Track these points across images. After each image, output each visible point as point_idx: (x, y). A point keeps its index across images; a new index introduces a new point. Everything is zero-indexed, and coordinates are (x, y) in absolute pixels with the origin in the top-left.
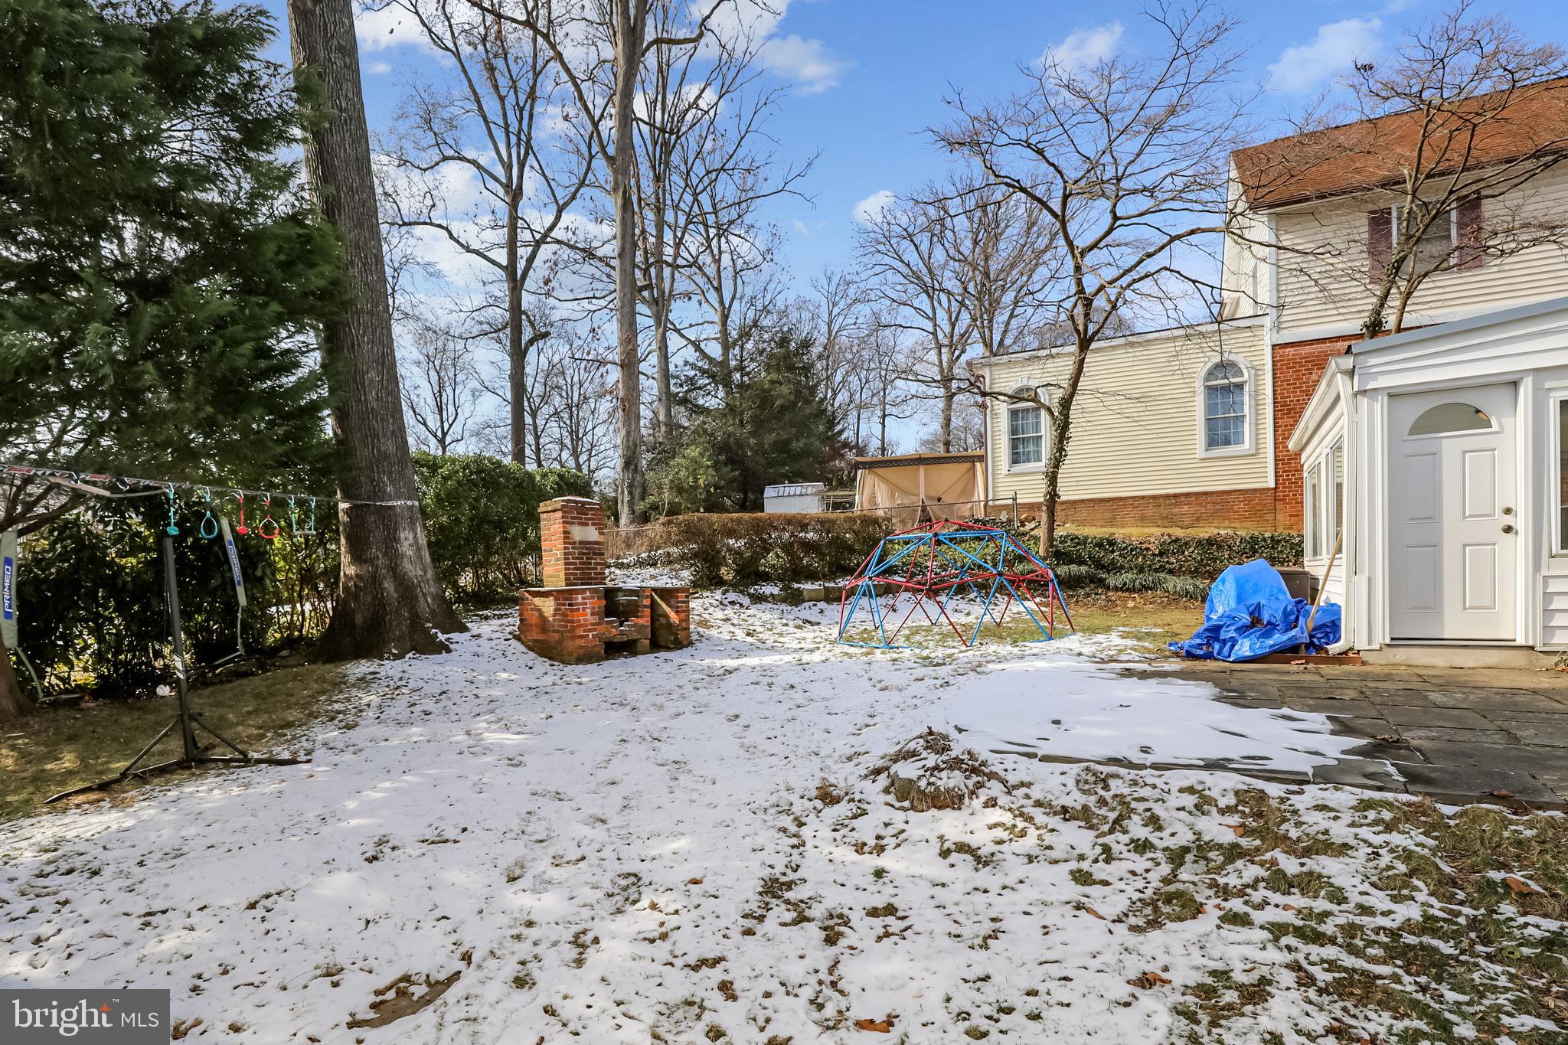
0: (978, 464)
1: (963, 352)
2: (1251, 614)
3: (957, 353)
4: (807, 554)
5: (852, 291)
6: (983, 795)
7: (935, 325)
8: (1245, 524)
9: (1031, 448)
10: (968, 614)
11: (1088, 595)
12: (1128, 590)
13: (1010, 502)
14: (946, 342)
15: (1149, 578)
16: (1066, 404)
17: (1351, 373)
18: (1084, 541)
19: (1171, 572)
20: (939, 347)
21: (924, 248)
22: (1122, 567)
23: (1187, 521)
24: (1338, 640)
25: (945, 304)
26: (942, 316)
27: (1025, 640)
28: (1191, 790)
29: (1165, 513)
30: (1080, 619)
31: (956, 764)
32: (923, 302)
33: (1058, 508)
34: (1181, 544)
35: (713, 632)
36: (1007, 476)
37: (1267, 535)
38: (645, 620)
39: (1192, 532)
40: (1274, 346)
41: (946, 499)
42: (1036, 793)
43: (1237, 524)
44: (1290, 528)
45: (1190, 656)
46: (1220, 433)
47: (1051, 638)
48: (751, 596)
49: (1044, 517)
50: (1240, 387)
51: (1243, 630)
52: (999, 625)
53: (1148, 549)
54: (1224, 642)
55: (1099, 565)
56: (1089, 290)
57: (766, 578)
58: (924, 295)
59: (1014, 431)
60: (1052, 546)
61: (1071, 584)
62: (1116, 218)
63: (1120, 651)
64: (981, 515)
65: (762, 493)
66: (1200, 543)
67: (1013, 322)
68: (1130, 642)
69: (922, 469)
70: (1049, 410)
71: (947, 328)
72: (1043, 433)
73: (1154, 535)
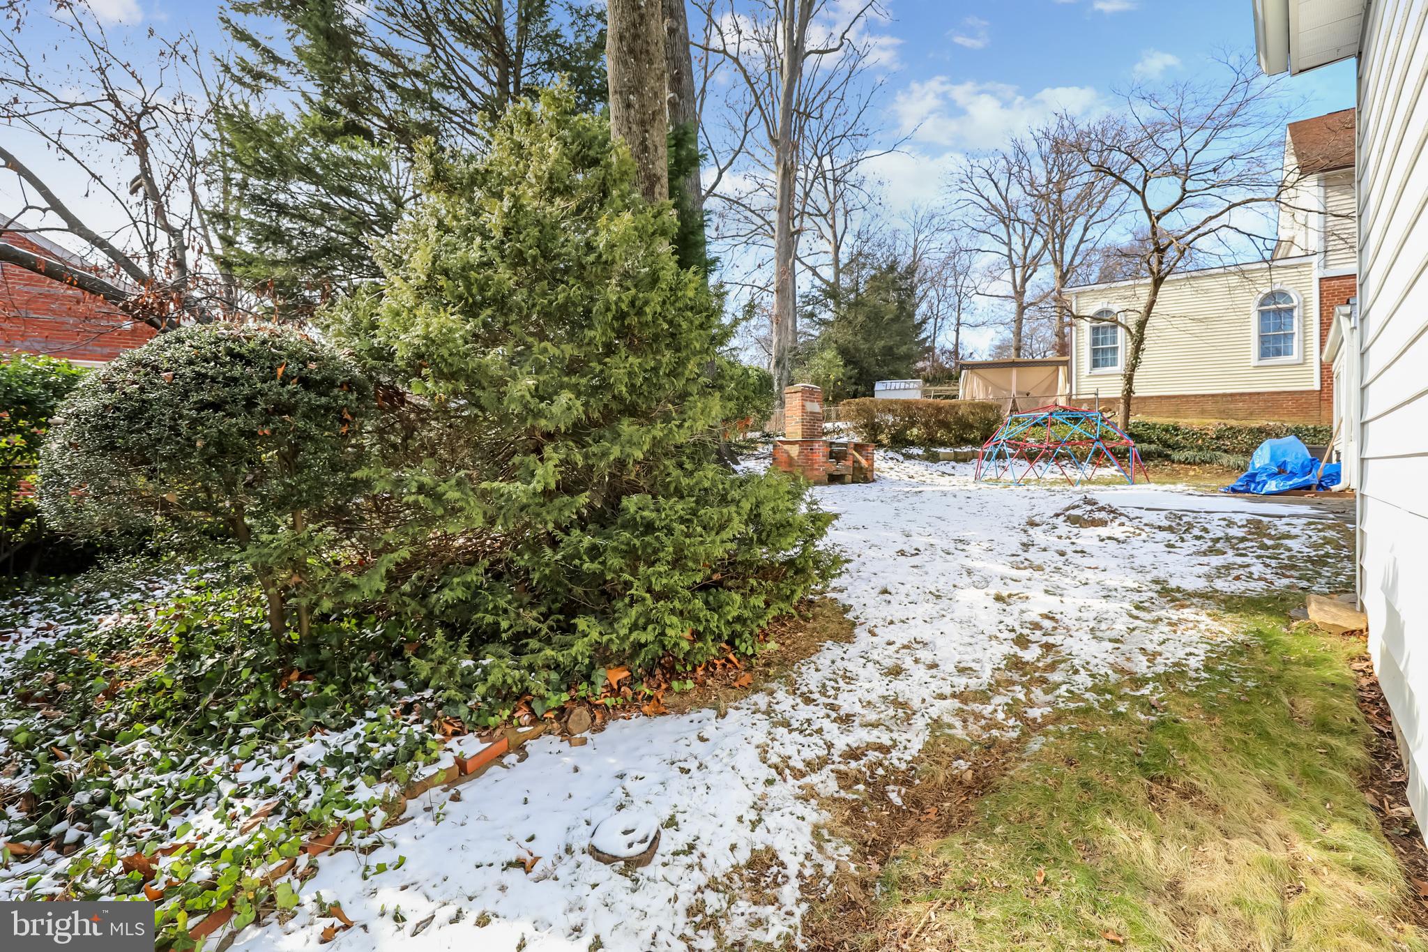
0: (1060, 368)
1: (1035, 271)
2: (1279, 466)
3: (1029, 272)
4: (940, 428)
5: (935, 221)
6: (1117, 521)
7: (1010, 250)
8: (1291, 418)
9: (1109, 356)
11: (1156, 466)
12: (1189, 463)
13: (1092, 396)
14: (1020, 264)
15: (1207, 455)
16: (1142, 325)
18: (1154, 427)
19: (1225, 451)
20: (1013, 267)
21: (1003, 184)
22: (1184, 447)
23: (1241, 414)
24: (1339, 482)
25: (1019, 231)
26: (1016, 241)
27: (1115, 484)
28: (1224, 519)
29: (1222, 408)
31: (1102, 509)
32: (1000, 230)
33: (1132, 401)
34: (1235, 432)
35: (885, 475)
36: (1089, 376)
38: (849, 463)
39: (1245, 423)
40: (1321, 279)
41: (1033, 394)
42: (1145, 521)
43: (1286, 419)
45: (1234, 491)
46: (1271, 346)
47: (1133, 484)
48: (903, 455)
49: (1122, 407)
50: (1291, 310)
51: (1272, 476)
52: (1089, 480)
53: (1207, 434)
54: (1258, 483)
55: (1166, 444)
57: (912, 443)
58: (1002, 225)
59: (1095, 342)
60: (1127, 430)
61: (1146, 456)
62: (1185, 191)
65: (873, 386)
66: (1251, 431)
67: (1083, 247)
69: (1014, 371)
70: (1126, 328)
71: (1021, 252)
72: (1119, 344)
73: (1212, 424)
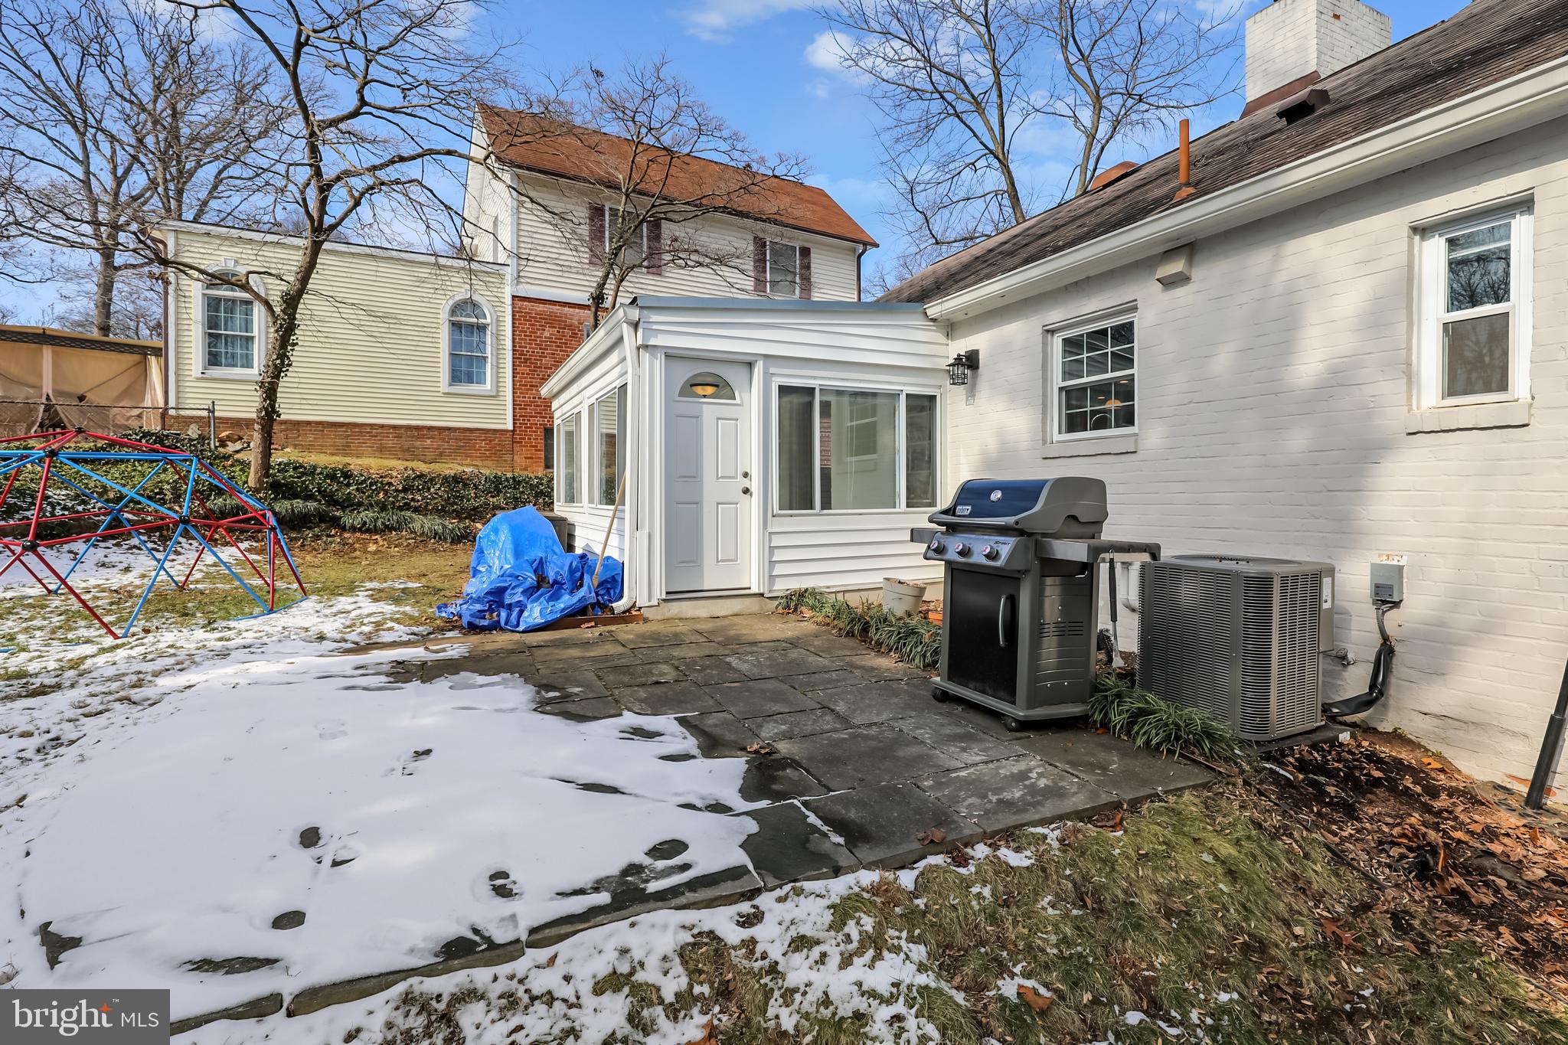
0: (153, 360)
2: (535, 571)
7: (88, 172)
8: (486, 463)
9: (238, 350)
10: (127, 570)
11: (317, 537)
12: (368, 531)
13: (205, 413)
14: (106, 198)
15: (394, 518)
16: (292, 301)
17: (636, 326)
18: (311, 471)
19: (416, 510)
20: (94, 201)
21: (70, 65)
22: (360, 504)
23: (430, 456)
24: (621, 597)
25: (106, 150)
26: (99, 164)
27: (227, 617)
29: (406, 445)
30: (310, 571)
33: (276, 428)
34: (427, 481)
36: (198, 379)
37: (509, 475)
39: (436, 468)
40: (514, 297)
41: (93, 399)
43: (480, 463)
44: (526, 469)
45: (473, 628)
46: (465, 369)
47: (271, 611)
49: (256, 437)
50: (484, 328)
51: (531, 592)
52: (182, 587)
53: (390, 484)
54: (510, 607)
55: (331, 500)
56: (329, 173)
59: (212, 323)
60: (267, 475)
61: (293, 523)
62: (363, 102)
63: (378, 625)
64: (155, 427)
66: (446, 479)
68: (388, 608)
69: (47, 351)
70: (267, 304)
71: (109, 182)
72: (255, 333)
73: (394, 467)
